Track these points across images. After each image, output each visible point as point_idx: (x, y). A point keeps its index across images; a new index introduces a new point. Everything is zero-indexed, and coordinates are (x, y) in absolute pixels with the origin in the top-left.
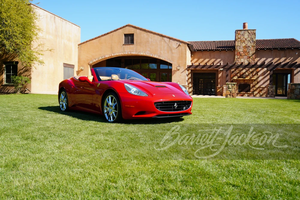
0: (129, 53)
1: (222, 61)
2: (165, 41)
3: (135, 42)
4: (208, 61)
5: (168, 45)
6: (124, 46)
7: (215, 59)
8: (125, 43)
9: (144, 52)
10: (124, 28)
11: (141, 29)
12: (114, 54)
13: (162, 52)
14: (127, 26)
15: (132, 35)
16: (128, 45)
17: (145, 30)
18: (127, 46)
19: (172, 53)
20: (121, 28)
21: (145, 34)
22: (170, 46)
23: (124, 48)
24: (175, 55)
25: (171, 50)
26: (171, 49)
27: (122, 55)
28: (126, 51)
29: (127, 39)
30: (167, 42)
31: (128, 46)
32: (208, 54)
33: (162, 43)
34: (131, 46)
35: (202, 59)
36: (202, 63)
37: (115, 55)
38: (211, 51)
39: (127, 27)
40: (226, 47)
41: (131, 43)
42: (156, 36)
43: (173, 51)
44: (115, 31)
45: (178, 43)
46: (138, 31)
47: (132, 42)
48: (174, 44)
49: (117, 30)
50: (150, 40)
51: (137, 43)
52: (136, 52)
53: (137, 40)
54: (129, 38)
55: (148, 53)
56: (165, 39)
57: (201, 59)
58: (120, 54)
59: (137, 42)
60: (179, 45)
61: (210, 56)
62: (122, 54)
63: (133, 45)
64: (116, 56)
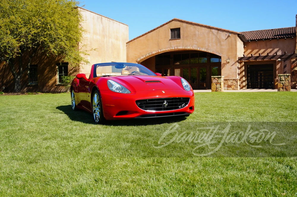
0: (176, 48)
1: (280, 51)
2: (213, 33)
3: (181, 36)
4: (264, 52)
5: (217, 37)
6: (170, 41)
7: (271, 49)
8: (171, 38)
9: (191, 46)
10: (170, 23)
11: (187, 23)
12: (161, 50)
13: (210, 45)
14: (173, 20)
15: (178, 30)
16: (174, 40)
17: (191, 24)
18: (173, 41)
19: (221, 45)
20: (167, 23)
21: (191, 27)
22: (218, 37)
23: (170, 44)
24: (224, 47)
25: (220, 42)
26: (219, 41)
27: (169, 50)
28: (173, 46)
29: (173, 34)
30: (215, 34)
31: (175, 41)
32: (263, 43)
33: (210, 35)
34: (178, 40)
35: (257, 50)
36: (257, 54)
37: (162, 51)
38: (267, 41)
39: (173, 22)
40: (286, 35)
41: (178, 38)
42: (203, 28)
43: (222, 43)
44: (161, 26)
45: (228, 34)
46: (184, 24)
47: (179, 37)
48: (223, 36)
49: (164, 25)
50: (197, 32)
51: (183, 37)
52: (183, 46)
53: (183, 34)
54: (176, 33)
55: (195, 47)
56: (213, 30)
57: (255, 50)
58: (167, 49)
59: (183, 36)
60: (229, 36)
61: (266, 45)
62: (169, 49)
63: (180, 39)
64: (163, 51)
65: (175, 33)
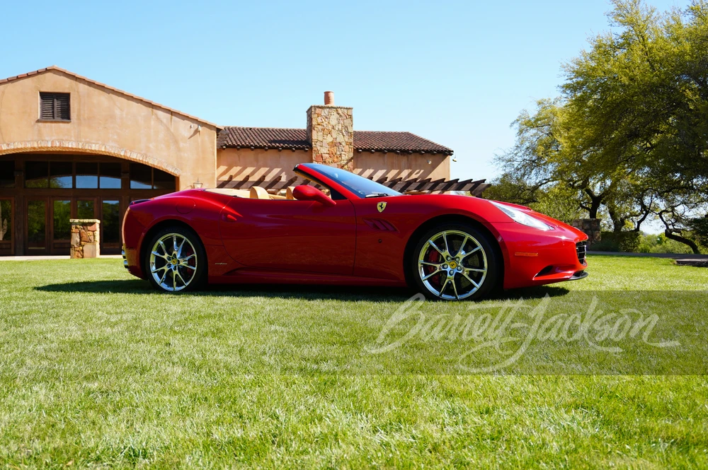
0: (58, 145)
1: (284, 173)
2: (158, 119)
3: (73, 114)
4: (253, 173)
5: (168, 129)
6: (40, 124)
7: (268, 169)
8: (42, 116)
9: (100, 142)
10: (40, 76)
11: (91, 84)
12: (8, 145)
13: (151, 146)
14: (47, 70)
15: (65, 98)
16: (52, 122)
17: (102, 88)
18: (49, 124)
19: (179, 150)
20: (28, 76)
21: (103, 98)
22: (172, 131)
23: (39, 130)
24: (186, 155)
25: (176, 142)
26: (174, 140)
27: (34, 148)
28: (47, 139)
29: (48, 106)
30: (165, 121)
31: (53, 125)
32: (250, 155)
33: (153, 123)
34: (61, 124)
35: (238, 168)
36: (238, 177)
37: (12, 147)
38: (259, 150)
39: (49, 75)
40: (293, 142)
41: (63, 118)
42: (134, 104)
43: (181, 145)
44: (10, 81)
45: (195, 126)
46: (82, 87)
47: (65, 115)
48: (185, 128)
49: (18, 78)
50: (117, 112)
51: (79, 119)
52: (78, 141)
53: (79, 110)
54: (56, 104)
55: (112, 147)
56: (160, 113)
57: (235, 168)
58: (29, 145)
59: (79, 116)
60: (197, 131)
61: (257, 160)
62: (36, 145)
63: (68, 123)
64: (14, 150)
65: (53, 105)
